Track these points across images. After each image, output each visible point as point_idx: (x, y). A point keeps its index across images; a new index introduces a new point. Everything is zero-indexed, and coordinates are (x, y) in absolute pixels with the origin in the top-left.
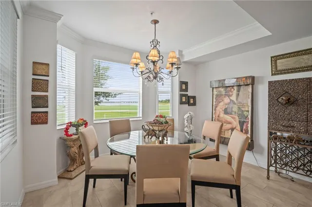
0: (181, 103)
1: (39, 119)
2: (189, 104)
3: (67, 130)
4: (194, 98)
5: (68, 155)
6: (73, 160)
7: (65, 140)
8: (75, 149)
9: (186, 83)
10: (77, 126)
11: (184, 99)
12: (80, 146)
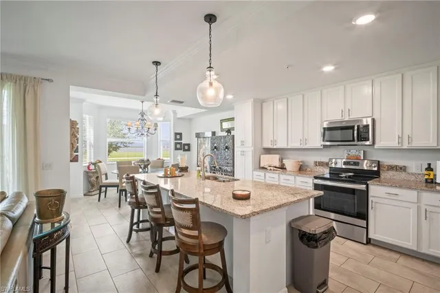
0: (176, 149)
1: (75, 159)
2: (185, 150)
3: (88, 167)
4: (189, 145)
5: (90, 182)
6: (93, 186)
7: (87, 172)
8: (94, 179)
9: (180, 134)
10: (94, 164)
11: (178, 146)
12: (97, 178)
